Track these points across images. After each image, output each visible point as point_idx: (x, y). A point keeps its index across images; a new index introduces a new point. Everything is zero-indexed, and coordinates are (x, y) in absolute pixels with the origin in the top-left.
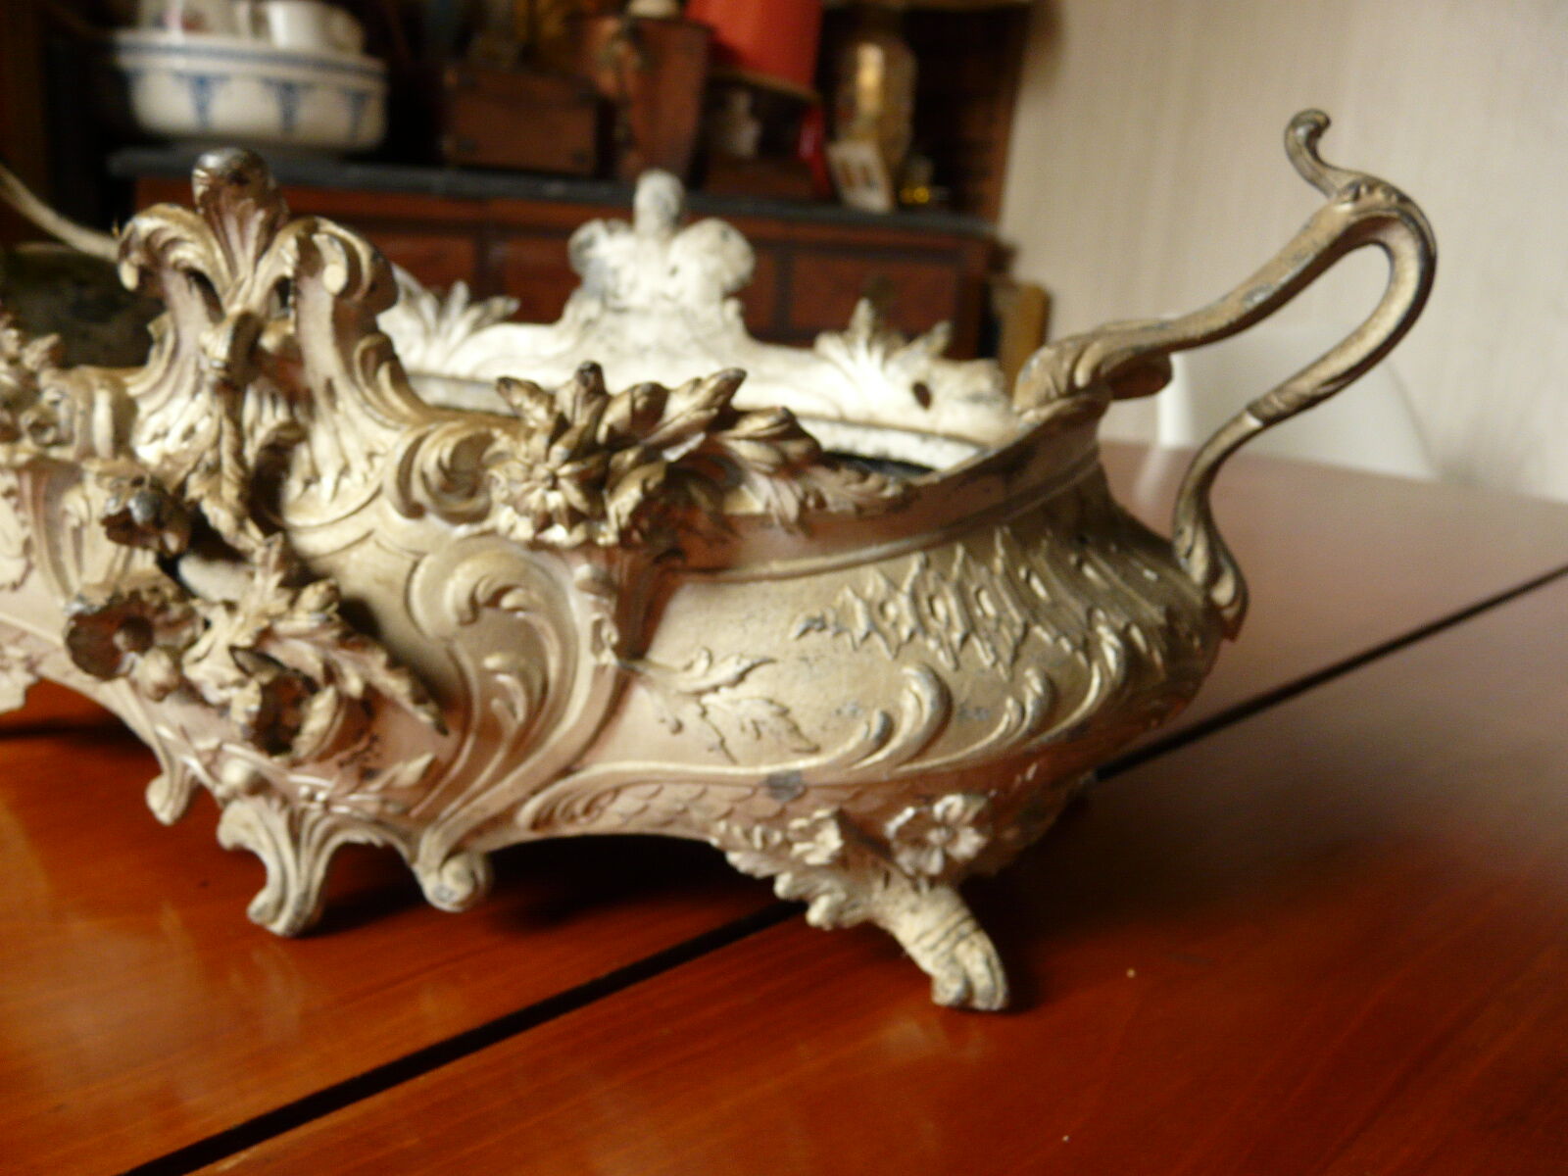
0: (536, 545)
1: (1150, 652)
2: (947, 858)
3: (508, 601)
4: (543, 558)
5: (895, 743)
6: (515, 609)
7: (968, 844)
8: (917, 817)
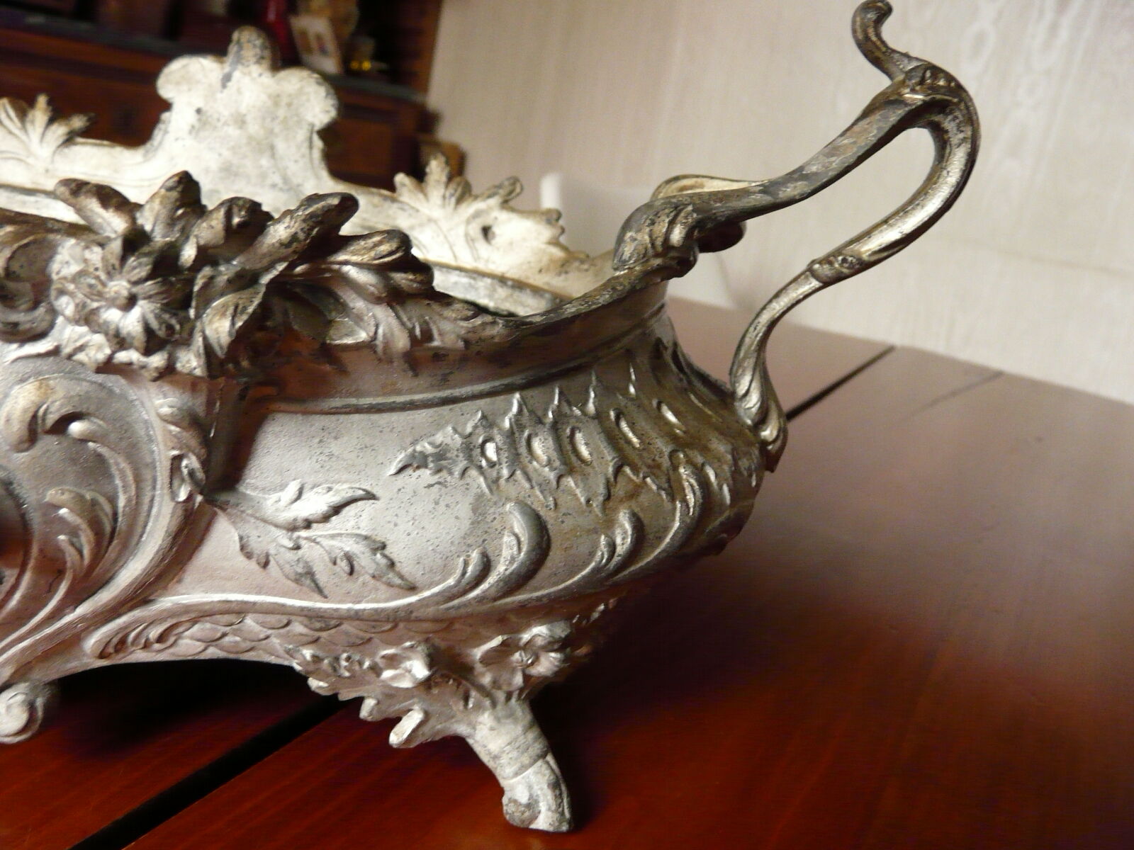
0: (107, 367)
1: (721, 488)
2: (527, 678)
3: (76, 428)
4: (116, 382)
5: (492, 579)
6: (83, 441)
7: (548, 664)
8: (503, 644)
